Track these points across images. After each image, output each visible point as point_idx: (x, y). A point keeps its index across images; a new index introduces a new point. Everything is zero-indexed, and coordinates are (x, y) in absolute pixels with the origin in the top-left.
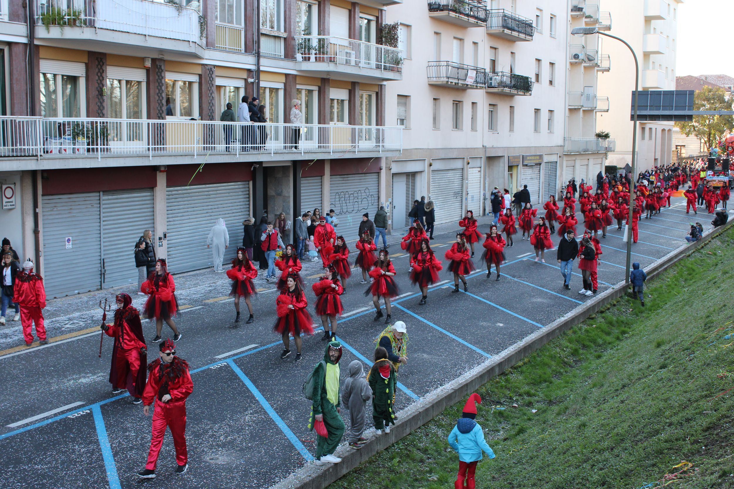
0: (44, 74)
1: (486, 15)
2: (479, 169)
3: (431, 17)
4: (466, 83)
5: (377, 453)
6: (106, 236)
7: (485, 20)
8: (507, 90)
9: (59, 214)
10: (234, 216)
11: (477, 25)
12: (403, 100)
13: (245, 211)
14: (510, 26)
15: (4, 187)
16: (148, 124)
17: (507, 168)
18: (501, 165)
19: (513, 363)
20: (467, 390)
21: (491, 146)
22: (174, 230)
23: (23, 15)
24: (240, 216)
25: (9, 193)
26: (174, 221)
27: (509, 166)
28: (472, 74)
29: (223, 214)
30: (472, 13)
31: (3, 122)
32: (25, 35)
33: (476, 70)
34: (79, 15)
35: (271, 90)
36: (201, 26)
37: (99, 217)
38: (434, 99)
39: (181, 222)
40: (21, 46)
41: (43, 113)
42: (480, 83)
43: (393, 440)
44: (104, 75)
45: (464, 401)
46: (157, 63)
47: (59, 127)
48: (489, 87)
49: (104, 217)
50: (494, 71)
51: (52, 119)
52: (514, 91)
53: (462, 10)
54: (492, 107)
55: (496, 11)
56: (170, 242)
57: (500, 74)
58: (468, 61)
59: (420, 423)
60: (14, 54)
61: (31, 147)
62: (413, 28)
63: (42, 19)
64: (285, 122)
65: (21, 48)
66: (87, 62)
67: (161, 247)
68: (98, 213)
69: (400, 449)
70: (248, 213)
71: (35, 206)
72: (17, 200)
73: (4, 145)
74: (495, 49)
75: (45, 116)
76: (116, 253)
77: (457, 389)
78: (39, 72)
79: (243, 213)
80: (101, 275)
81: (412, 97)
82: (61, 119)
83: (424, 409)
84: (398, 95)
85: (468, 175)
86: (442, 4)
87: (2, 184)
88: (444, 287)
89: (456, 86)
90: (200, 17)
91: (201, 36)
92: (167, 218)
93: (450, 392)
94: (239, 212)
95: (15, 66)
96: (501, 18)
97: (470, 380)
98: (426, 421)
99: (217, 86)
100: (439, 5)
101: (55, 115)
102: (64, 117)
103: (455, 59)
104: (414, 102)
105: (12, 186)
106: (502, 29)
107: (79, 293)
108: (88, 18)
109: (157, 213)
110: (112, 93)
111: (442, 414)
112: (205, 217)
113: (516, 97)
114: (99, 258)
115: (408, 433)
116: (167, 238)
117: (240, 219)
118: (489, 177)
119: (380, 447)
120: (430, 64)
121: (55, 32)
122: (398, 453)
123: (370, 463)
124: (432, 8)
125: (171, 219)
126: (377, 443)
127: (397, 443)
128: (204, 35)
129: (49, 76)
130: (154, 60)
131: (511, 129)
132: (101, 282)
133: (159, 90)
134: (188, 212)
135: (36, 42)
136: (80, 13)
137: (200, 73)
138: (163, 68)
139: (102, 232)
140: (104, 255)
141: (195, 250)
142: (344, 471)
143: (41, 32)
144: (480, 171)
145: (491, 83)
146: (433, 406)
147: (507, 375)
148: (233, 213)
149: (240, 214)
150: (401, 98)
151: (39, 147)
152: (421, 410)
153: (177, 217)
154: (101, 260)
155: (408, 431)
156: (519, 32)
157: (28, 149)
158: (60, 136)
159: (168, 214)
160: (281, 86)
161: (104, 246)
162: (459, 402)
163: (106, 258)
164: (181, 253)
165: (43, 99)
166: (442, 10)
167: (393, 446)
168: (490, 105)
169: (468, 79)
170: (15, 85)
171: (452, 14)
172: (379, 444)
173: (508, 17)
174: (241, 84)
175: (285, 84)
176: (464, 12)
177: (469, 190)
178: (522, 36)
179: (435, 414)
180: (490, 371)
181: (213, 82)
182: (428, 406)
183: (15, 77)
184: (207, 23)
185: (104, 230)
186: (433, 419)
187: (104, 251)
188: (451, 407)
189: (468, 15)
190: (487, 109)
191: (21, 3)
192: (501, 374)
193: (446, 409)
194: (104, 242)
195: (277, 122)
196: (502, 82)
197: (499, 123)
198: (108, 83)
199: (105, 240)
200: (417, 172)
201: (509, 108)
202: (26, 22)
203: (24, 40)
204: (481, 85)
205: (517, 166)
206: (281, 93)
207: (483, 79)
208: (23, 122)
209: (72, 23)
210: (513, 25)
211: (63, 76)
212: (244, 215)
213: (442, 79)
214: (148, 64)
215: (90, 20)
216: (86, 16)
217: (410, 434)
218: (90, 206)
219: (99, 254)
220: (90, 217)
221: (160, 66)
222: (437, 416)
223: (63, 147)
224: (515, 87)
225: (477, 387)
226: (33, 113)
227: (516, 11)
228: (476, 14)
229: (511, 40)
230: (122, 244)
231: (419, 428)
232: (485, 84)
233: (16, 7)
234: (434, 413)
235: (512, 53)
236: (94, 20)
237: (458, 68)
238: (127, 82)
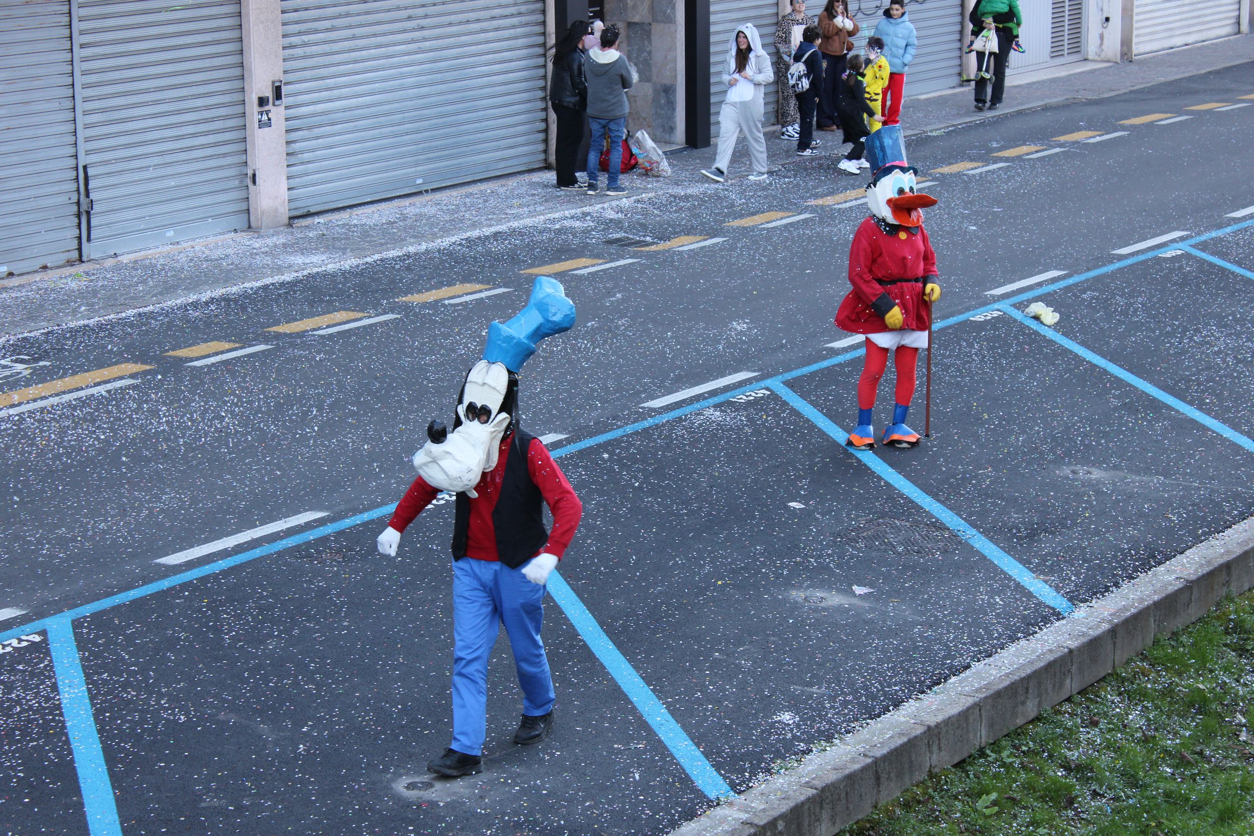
5: (931, 775)
6: (90, 92)
10: (496, 29)
13: (532, 12)
20: (1227, 583)
22: (308, 74)
24: (514, 27)
26: (305, 45)
29: (460, 23)
37: (68, 31)
39: (326, 48)
43: (982, 735)
45: (1218, 618)
49: (82, 33)
56: (293, 112)
59: (1071, 686)
67: (267, 129)
68: (66, 19)
69: (1004, 765)
70: (540, 18)
76: (126, 146)
77: (1193, 577)
79: (524, 19)
80: (79, 216)
88: (1169, 253)
92: (284, 36)
93: (1171, 589)
94: (512, 15)
97: (1239, 551)
98: (1089, 678)
107: (11, 274)
109: (252, 18)
111: (1144, 658)
112: (404, 31)
114: (72, 162)
115: (1032, 715)
116: (285, 101)
117: (516, 38)
119: (940, 759)
122: (996, 776)
123: (907, 806)
125: (294, 40)
126: (929, 746)
127: (995, 746)
132: (80, 238)
134: (347, 15)
139: (79, 80)
140: (88, 153)
141: (375, 139)
146: (1113, 632)
148: (493, 18)
149: (515, 21)
152: (1073, 644)
153: (316, 31)
154: (77, 168)
155: (1031, 709)
159: (284, 24)
161: (87, 127)
162: (1200, 620)
163: (94, 164)
164: (331, 147)
167: (982, 753)
172: (935, 748)
179: (1121, 656)
185: (84, 73)
186: (1115, 675)
187: (87, 140)
188: (1175, 635)
193: (1156, 642)
194: (86, 113)
199: (89, 106)
212: (526, 24)
217: (1038, 719)
219: (72, 151)
220: (40, 34)
222: (1128, 663)
230: (144, 118)
231: (1069, 700)
234: (1118, 652)
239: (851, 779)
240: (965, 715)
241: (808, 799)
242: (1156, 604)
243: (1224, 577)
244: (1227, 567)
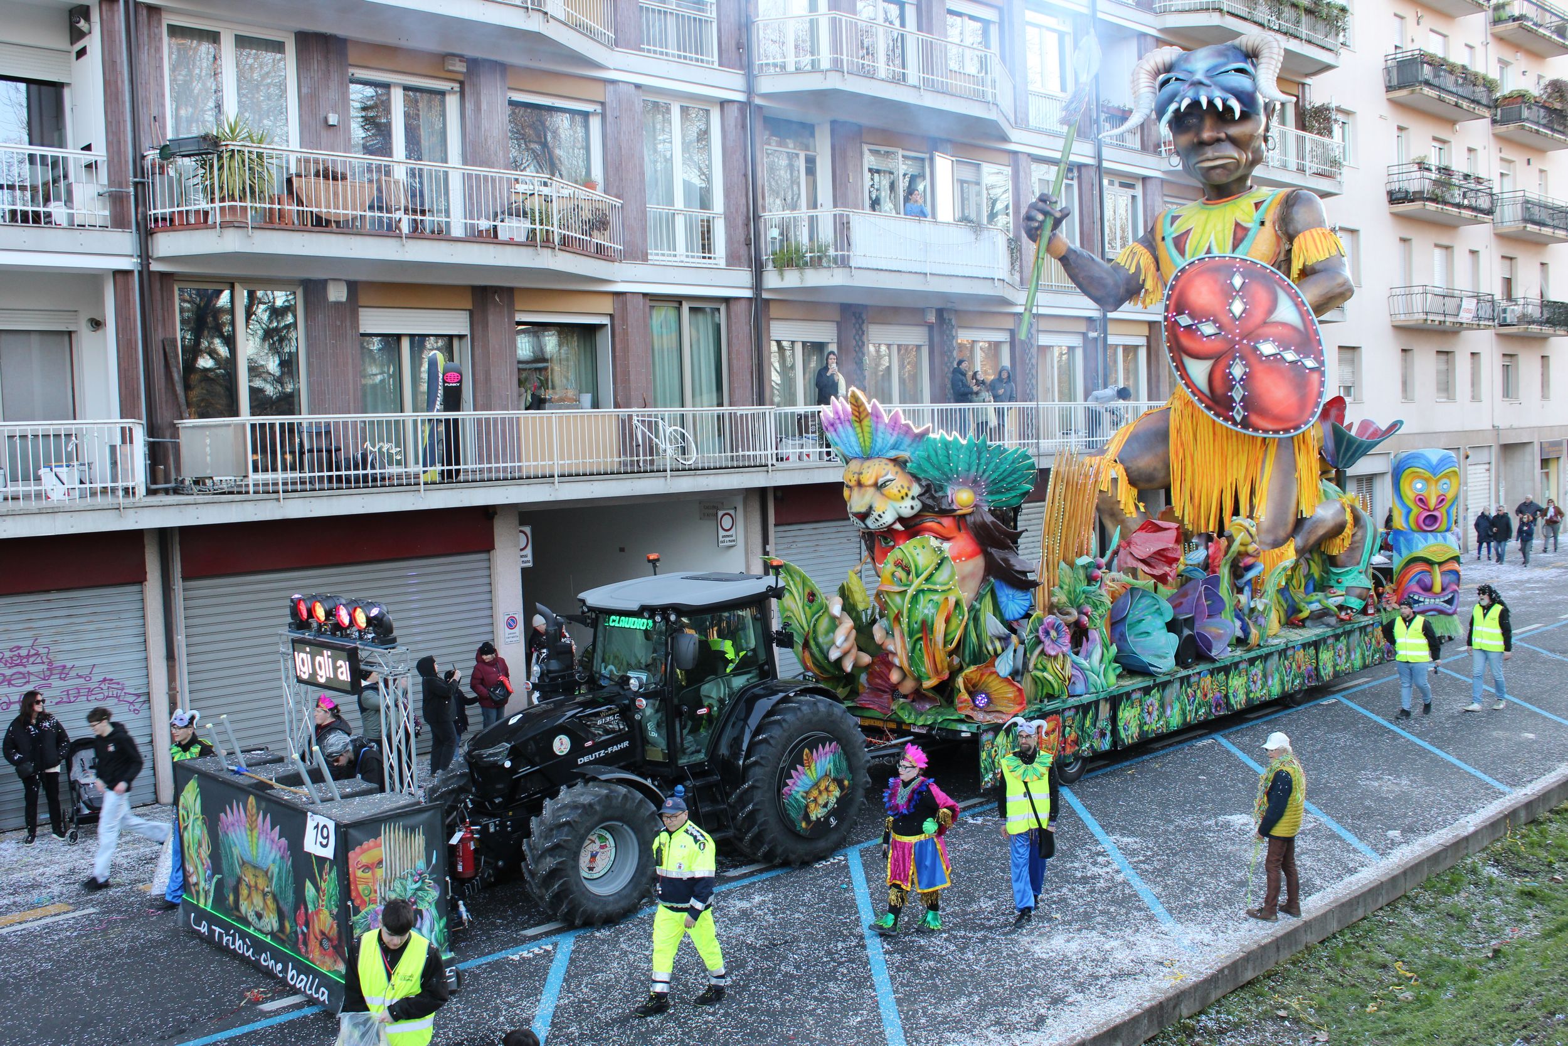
0: (779, 342)
1: (1492, 203)
2: (1487, 466)
3: (1395, 215)
4: (1459, 320)
5: (1307, 947)
7: (1490, 212)
8: (1534, 328)
9: (801, 553)
11: (1476, 221)
12: (1348, 355)
14: (1537, 218)
15: (720, 513)
16: (933, 410)
17: (1538, 463)
18: (1528, 458)
19: (1553, 804)
20: (1467, 848)
21: (1508, 426)
23: (746, 256)
25: (727, 522)
27: (1542, 460)
28: (1469, 304)
30: (1466, 202)
31: (718, 417)
32: (749, 285)
33: (1477, 297)
34: (826, 250)
35: (1126, 348)
36: (1012, 253)
38: (1404, 351)
40: (743, 302)
41: (777, 399)
42: (1485, 319)
43: (1334, 927)
44: (865, 338)
46: (945, 315)
47: (799, 420)
48: (1501, 325)
50: (1509, 297)
51: (789, 409)
52: (1547, 330)
53: (1447, 197)
54: (1508, 359)
55: (1511, 195)
57: (1521, 302)
58: (1462, 282)
59: (1382, 901)
60: (732, 314)
61: (758, 453)
62: (1362, 234)
63: (774, 261)
64: (1150, 399)
65: (744, 304)
66: (838, 319)
71: (765, 541)
72: (739, 533)
73: (720, 452)
74: (1511, 259)
75: (778, 406)
77: (1447, 845)
78: (769, 340)
81: (1363, 350)
82: (801, 408)
83: (1389, 877)
84: (1340, 347)
85: (1466, 478)
86: (1411, 190)
87: (717, 509)
89: (1442, 327)
90: (1010, 241)
91: (1013, 268)
93: (1436, 850)
95: (734, 334)
96: (1519, 206)
98: (1392, 898)
99: (1039, 347)
100: (1407, 192)
101: (793, 403)
102: (806, 404)
103: (1438, 281)
104: (1367, 357)
105: (732, 512)
106: (1522, 225)
108: (840, 253)
110: (878, 365)
113: (1553, 340)
115: (1362, 916)
118: (1505, 479)
119: (1312, 939)
120: (1394, 292)
121: (792, 279)
123: (1294, 963)
124: (1394, 198)
128: (1017, 267)
129: (784, 344)
130: (940, 312)
131: (1545, 395)
133: (949, 358)
135: (765, 295)
136: (827, 247)
137: (1012, 327)
138: (953, 322)
142: (1249, 975)
143: (772, 280)
144: (1488, 470)
145: (1505, 318)
146: (1405, 873)
147: (1541, 823)
150: (1343, 351)
151: (769, 452)
152: (1383, 879)
155: (1360, 913)
156: (1555, 227)
157: (755, 457)
158: (801, 434)
160: (1143, 341)
162: (1452, 867)
165: (775, 378)
166: (1412, 201)
167: (1335, 937)
168: (1504, 355)
169: (1462, 314)
170: (735, 361)
171: (1431, 206)
173: (1534, 204)
174: (1076, 341)
175: (1148, 338)
176: (1451, 201)
177: (1469, 502)
178: (1561, 233)
180: (1511, 816)
181: (1033, 341)
182: (1395, 873)
183: (734, 349)
184: (1020, 251)
186: (1405, 897)
188: (1438, 875)
189: (1458, 206)
190: (1498, 362)
191: (742, 239)
192: (1532, 822)
193: (1428, 879)
195: (1137, 400)
196: (1524, 315)
197: (1521, 385)
198: (872, 348)
200: (1376, 474)
201: (1539, 361)
202: (750, 266)
203: (748, 294)
204: (1487, 323)
205: (1558, 458)
206: (1143, 354)
207: (1489, 311)
208: (747, 415)
209: (817, 263)
210: (1543, 215)
211: (804, 343)
213: (1416, 316)
214: (932, 318)
215: (843, 256)
216: (836, 250)
217: (1364, 918)
218: (845, 540)
220: (846, 558)
221: (950, 320)
222: (1413, 889)
223: (805, 450)
224: (1550, 322)
225: (1486, 843)
226: (761, 402)
227: (1546, 192)
228: (1474, 204)
229: (1539, 243)
231: (1381, 908)
232: (1494, 320)
233: (736, 245)
234: (1408, 884)
235: (1542, 264)
236: (849, 256)
237: (1444, 296)
238: (899, 346)
239: (1263, 948)
240: (1325, 915)
241: (1242, 958)
242: (1428, 858)
243: (1465, 844)
244: (1466, 839)
